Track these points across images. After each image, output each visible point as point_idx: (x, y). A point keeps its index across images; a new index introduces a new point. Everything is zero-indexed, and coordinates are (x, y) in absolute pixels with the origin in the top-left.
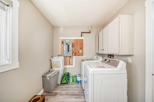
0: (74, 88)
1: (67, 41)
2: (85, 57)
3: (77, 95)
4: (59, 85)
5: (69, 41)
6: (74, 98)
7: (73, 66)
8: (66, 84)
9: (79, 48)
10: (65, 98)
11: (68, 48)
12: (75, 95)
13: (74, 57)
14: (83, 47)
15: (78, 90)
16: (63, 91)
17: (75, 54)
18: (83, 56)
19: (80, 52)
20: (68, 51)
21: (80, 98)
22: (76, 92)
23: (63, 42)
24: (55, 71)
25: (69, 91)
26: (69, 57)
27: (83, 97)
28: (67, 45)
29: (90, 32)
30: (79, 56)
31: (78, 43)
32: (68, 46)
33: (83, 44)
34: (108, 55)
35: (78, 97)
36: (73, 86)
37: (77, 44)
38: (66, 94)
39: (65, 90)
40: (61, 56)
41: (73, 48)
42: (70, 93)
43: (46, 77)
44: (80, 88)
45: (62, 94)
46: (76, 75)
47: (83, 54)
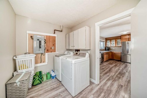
0: (50, 84)
1: (38, 36)
2: (57, 53)
3: (56, 88)
4: (30, 88)
5: (40, 36)
6: (55, 91)
7: (46, 63)
8: (39, 84)
9: (51, 44)
10: (46, 96)
11: (40, 44)
12: (55, 89)
13: (46, 54)
14: (55, 44)
15: (56, 84)
16: (39, 92)
17: (48, 50)
18: (55, 52)
19: (52, 49)
20: (40, 47)
21: (60, 88)
22: (55, 86)
23: (31, 37)
24: (23, 74)
25: (46, 89)
26: (41, 54)
27: (62, 86)
28: (38, 41)
29: (62, 31)
30: (51, 52)
31: (51, 40)
32: (40, 42)
33: (55, 41)
34: (76, 50)
35: (58, 88)
36: (48, 83)
37: (49, 40)
38: (45, 92)
39: (41, 90)
40: (29, 53)
41: (45, 44)
42: (49, 89)
43: (15, 83)
44: (56, 82)
45: (40, 95)
46: (49, 71)
47: (55, 50)
